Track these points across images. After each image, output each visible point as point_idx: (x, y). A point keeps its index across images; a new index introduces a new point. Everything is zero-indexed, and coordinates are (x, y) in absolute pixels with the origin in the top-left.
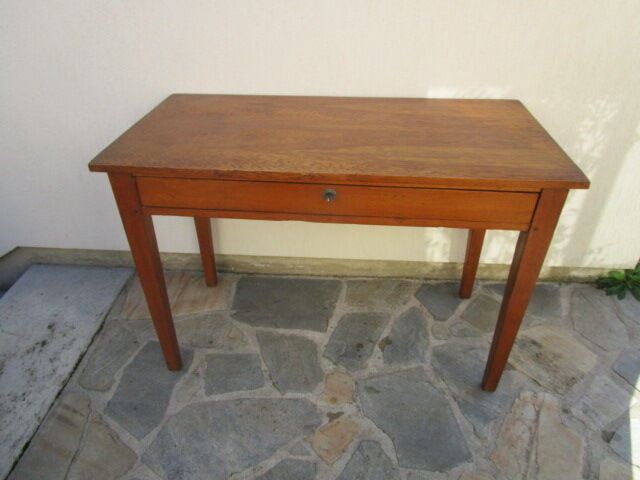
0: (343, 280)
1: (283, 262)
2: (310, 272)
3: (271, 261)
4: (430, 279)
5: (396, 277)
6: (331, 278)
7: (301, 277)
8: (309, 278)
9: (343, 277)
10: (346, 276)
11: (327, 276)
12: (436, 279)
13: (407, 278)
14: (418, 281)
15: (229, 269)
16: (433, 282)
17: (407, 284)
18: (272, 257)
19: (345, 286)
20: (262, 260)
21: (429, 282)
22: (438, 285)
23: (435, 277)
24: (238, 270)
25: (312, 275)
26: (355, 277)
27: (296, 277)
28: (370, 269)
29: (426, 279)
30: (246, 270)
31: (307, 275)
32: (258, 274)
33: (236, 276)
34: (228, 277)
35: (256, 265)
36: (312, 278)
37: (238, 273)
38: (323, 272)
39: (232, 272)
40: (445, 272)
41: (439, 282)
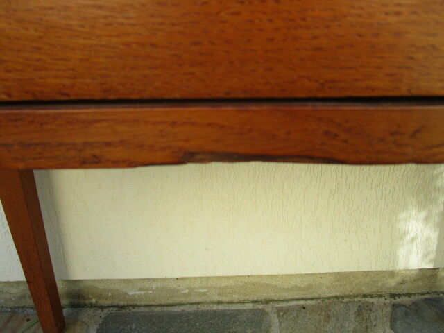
0: (268, 308)
1: (173, 285)
2: (216, 298)
3: (154, 285)
4: (399, 295)
5: (349, 296)
6: (250, 306)
7: (202, 308)
8: (215, 307)
9: (267, 302)
10: (273, 301)
11: (243, 302)
12: (409, 295)
13: (365, 296)
14: (382, 300)
15: (87, 302)
16: (406, 300)
17: (369, 307)
18: (155, 280)
19: (275, 319)
20: (140, 285)
21: (398, 300)
22: (415, 304)
23: (405, 292)
24: (102, 302)
25: (219, 303)
26: (287, 301)
27: (194, 308)
28: (309, 287)
29: (393, 296)
30: (116, 302)
31: (213, 303)
32: (133, 306)
33: (99, 311)
34: (86, 315)
35: (131, 293)
36: (221, 307)
37: (102, 307)
38: (236, 297)
39: (92, 306)
40: (420, 283)
41: (413, 299)
